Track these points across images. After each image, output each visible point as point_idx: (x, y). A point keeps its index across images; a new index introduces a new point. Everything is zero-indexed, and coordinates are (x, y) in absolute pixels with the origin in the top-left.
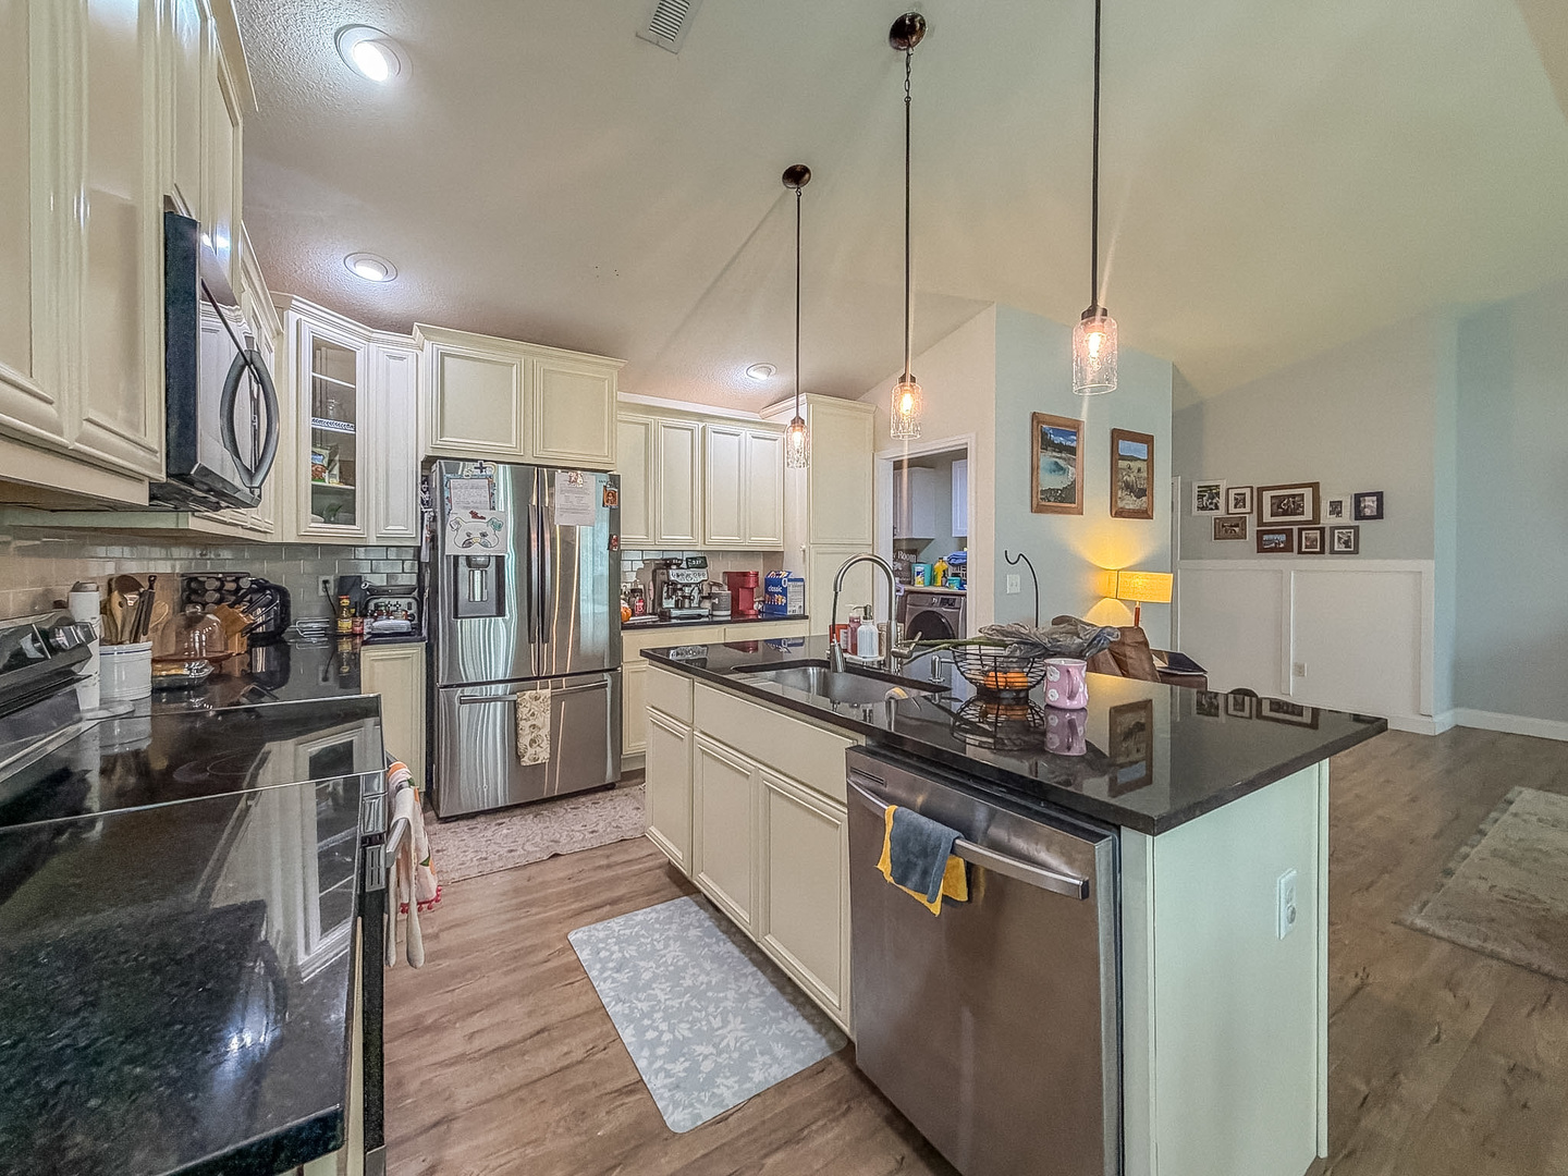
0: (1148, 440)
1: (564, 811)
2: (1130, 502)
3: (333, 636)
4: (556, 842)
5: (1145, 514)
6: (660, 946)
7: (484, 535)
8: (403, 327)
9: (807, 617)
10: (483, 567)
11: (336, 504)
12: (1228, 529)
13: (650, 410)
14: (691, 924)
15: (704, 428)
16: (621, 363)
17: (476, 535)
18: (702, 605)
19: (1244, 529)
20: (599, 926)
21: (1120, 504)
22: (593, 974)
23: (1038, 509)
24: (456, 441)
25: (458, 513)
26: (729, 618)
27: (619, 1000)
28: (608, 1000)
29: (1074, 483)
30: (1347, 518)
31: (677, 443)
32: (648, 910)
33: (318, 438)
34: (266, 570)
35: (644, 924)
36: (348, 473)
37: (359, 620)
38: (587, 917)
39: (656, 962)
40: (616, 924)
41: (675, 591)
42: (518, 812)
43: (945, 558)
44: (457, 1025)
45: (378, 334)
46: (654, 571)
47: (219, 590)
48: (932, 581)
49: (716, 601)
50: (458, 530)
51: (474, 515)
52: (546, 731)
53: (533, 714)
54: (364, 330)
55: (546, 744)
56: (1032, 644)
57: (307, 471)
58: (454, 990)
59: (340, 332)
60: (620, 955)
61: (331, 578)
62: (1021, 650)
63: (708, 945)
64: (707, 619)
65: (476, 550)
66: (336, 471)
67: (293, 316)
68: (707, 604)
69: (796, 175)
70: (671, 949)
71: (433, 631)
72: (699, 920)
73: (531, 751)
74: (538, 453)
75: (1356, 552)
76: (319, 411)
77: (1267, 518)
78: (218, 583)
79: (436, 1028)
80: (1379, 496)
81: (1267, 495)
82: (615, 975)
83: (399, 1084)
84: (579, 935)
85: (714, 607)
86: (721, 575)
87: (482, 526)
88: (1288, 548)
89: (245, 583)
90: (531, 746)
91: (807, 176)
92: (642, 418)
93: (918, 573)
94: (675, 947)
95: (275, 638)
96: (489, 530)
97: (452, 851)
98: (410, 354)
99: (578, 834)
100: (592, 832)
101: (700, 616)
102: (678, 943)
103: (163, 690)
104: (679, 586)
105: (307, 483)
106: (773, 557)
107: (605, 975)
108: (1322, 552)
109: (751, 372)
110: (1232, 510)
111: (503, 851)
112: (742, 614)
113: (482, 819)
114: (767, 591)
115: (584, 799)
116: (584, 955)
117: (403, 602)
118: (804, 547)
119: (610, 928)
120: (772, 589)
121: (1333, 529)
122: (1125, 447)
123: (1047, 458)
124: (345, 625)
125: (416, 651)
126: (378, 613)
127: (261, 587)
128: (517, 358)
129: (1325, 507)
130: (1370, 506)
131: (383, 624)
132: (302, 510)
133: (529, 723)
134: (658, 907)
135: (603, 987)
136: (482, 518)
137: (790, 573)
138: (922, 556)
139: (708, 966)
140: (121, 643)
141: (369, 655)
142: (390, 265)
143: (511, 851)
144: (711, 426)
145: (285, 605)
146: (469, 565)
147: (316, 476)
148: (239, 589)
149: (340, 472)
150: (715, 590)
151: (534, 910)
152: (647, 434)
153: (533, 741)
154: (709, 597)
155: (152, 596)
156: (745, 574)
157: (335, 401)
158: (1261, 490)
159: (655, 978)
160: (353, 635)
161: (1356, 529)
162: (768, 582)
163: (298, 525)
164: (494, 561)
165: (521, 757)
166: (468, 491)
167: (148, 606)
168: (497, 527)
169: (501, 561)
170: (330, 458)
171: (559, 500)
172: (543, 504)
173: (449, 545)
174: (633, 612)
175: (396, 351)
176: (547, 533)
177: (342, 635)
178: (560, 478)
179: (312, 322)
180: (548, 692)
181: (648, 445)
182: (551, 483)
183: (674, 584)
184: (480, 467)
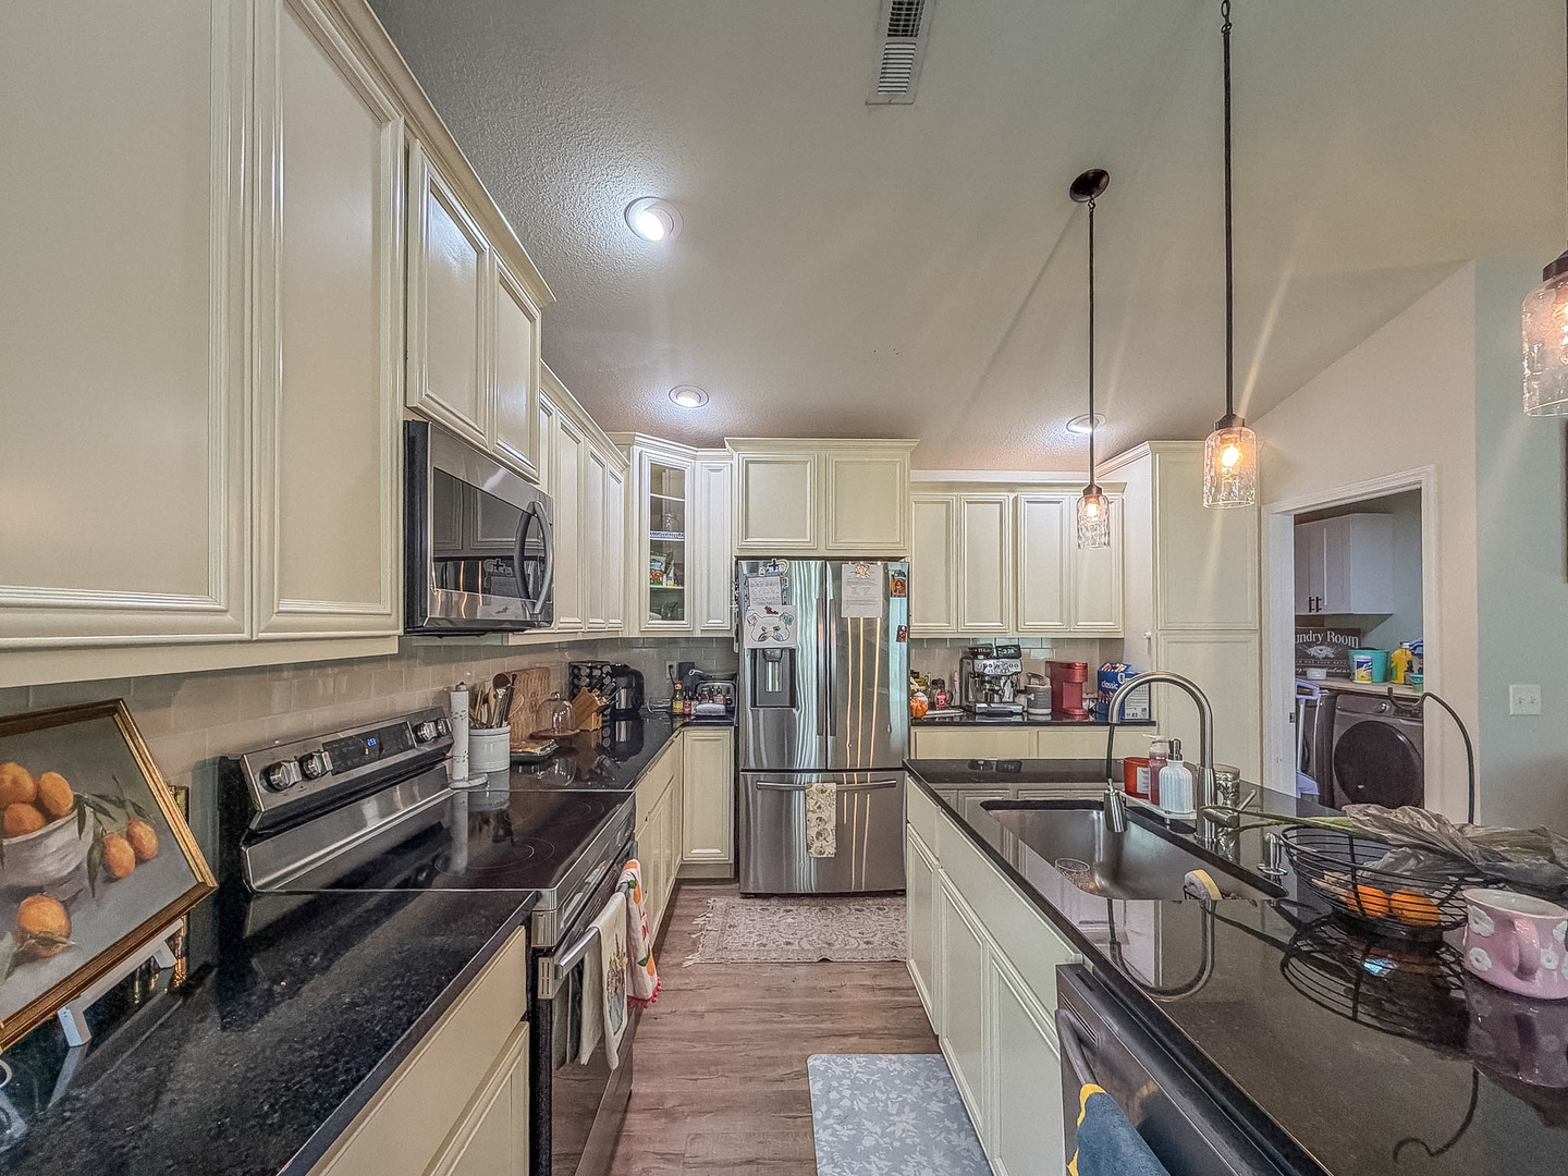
1: (848, 910)
4: (829, 944)
6: (893, 1109)
7: (777, 629)
8: (717, 443)
9: (1154, 724)
10: (777, 659)
11: (670, 603)
13: (951, 486)
14: (935, 1094)
15: (1016, 500)
16: (913, 443)
17: (770, 629)
18: (1017, 700)
20: (840, 1060)
22: (817, 1115)
24: (759, 542)
25: (755, 609)
26: (1049, 718)
27: (832, 1160)
28: (821, 1154)
31: (982, 521)
32: (893, 1057)
33: (656, 547)
35: (884, 1072)
36: (680, 577)
37: (688, 702)
38: (832, 1043)
39: (884, 1129)
40: (857, 1062)
41: (983, 682)
42: (806, 901)
43: (1406, 645)
44: (688, 1120)
45: (702, 452)
46: (961, 660)
47: (589, 676)
48: (1388, 675)
49: (1032, 697)
50: (754, 625)
51: (769, 611)
52: (831, 826)
53: (819, 807)
54: (689, 449)
55: (831, 839)
56: (1444, 854)
57: (646, 576)
58: (696, 1080)
59: (669, 455)
60: (849, 1103)
61: (675, 664)
62: (1419, 861)
63: (948, 1130)
64: (1018, 719)
65: (770, 643)
66: (669, 574)
67: (636, 449)
68: (1022, 699)
69: (1088, 185)
70: (904, 1118)
71: (739, 716)
72: (945, 1092)
73: (817, 844)
74: (831, 545)
76: (657, 525)
78: (588, 671)
79: (671, 1115)
82: (835, 1126)
83: (627, 1160)
84: (818, 1062)
85: (1030, 704)
86: (1043, 665)
87: (775, 620)
89: (606, 670)
90: (818, 839)
91: (1104, 180)
92: (940, 495)
93: (1360, 665)
94: (909, 1117)
95: (633, 715)
96: (782, 624)
97: (741, 928)
98: (725, 465)
99: (853, 941)
100: (867, 943)
101: (1012, 714)
102: (913, 1115)
103: (519, 763)
104: (987, 678)
105: (647, 586)
106: (1111, 645)
107: (827, 1122)
109: (1073, 427)
111: (781, 941)
112: (1067, 714)
113: (774, 902)
114: (1100, 688)
115: (870, 902)
116: (816, 1088)
117: (724, 686)
118: (1148, 634)
119: (848, 1066)
120: (1106, 685)
124: (679, 706)
125: (726, 734)
127: (619, 671)
128: (808, 454)
131: (706, 706)
132: (643, 612)
133: (816, 816)
134: (907, 1057)
135: (822, 1135)
136: (775, 613)
137: (1128, 666)
138: (1369, 640)
139: (938, 1159)
140: (491, 727)
142: (702, 393)
143: (788, 943)
144: (1024, 495)
145: (640, 687)
146: (764, 657)
147: (655, 579)
148: (603, 674)
149: (675, 575)
150: (1034, 683)
151: (787, 1017)
152: (948, 515)
153: (819, 834)
154: (1026, 691)
155: (513, 689)
156: (1070, 666)
157: (668, 515)
159: (877, 1148)
160: (683, 715)
162: (1102, 676)
163: (639, 622)
164: (786, 655)
165: (809, 847)
166: (763, 588)
167: (509, 698)
168: (789, 621)
169: (792, 652)
170: (668, 564)
171: (846, 593)
172: (830, 596)
173: (750, 641)
174: (932, 706)
175: (715, 465)
176: (833, 626)
177: (676, 715)
178: (847, 569)
179: (650, 451)
180: (833, 786)
181: (950, 524)
182: (837, 576)
183: (981, 675)
184: (774, 565)
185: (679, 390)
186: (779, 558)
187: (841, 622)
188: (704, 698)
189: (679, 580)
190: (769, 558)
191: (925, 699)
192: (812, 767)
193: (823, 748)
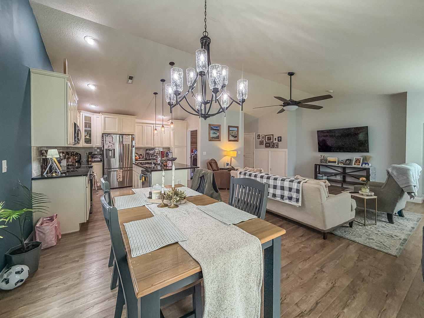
0: (237, 127)
2: (232, 139)
3: (88, 161)
5: (237, 141)
7: (111, 145)
8: (98, 113)
10: (111, 151)
11: (88, 141)
12: (261, 143)
13: (143, 123)
16: (136, 117)
19: (263, 143)
21: (230, 139)
23: (210, 140)
24: (108, 131)
25: (107, 142)
29: (219, 136)
30: (277, 141)
31: (148, 129)
33: (86, 131)
34: (77, 151)
36: (90, 136)
37: (92, 159)
45: (95, 114)
46: (145, 151)
47: (71, 154)
50: (107, 145)
51: (110, 142)
52: (122, 176)
54: (93, 113)
55: (121, 178)
59: (89, 114)
61: (87, 152)
65: (110, 148)
66: (88, 136)
67: (81, 113)
69: (155, 94)
71: (104, 160)
73: (119, 179)
74: (121, 132)
75: (278, 147)
76: (86, 127)
77: (267, 141)
80: (281, 137)
81: (267, 136)
87: (111, 144)
88: (269, 147)
89: (75, 153)
91: (157, 93)
92: (141, 125)
95: (79, 162)
96: (112, 145)
98: (100, 117)
108: (274, 147)
109: (162, 116)
110: (262, 139)
117: (99, 156)
118: (172, 147)
121: (275, 143)
122: (231, 129)
123: (212, 132)
124: (90, 159)
125: (101, 164)
126: (95, 158)
127: (77, 154)
128: (117, 117)
129: (274, 139)
130: (280, 139)
132: (84, 142)
133: (119, 175)
137: (170, 151)
141: (93, 164)
145: (80, 157)
146: (109, 150)
147: (85, 137)
148: (74, 154)
150: (157, 154)
152: (142, 127)
157: (88, 125)
158: (266, 135)
160: (91, 161)
161: (278, 143)
162: (167, 153)
163: (83, 144)
164: (113, 150)
165: (117, 180)
166: (108, 139)
168: (114, 144)
169: (114, 149)
170: (87, 134)
171: (124, 140)
172: (121, 140)
173: (106, 147)
174: (140, 158)
175: (98, 116)
176: (122, 145)
177: (89, 161)
178: (124, 136)
179: (85, 114)
180: (122, 170)
181: (143, 130)
182: (122, 137)
183: (148, 153)
184: (111, 135)
185: (92, 104)
186: (111, 134)
187: (123, 145)
190: (110, 134)
191: (138, 157)
192: (117, 167)
193: (120, 165)
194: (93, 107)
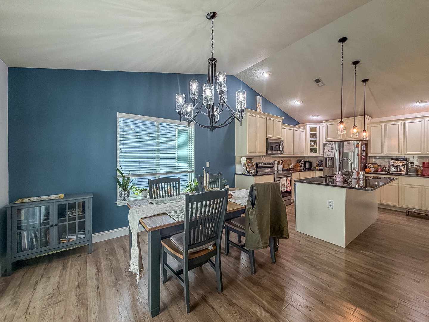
7: (330, 154)
13: (382, 122)
15: (404, 123)
17: (329, 154)
24: (330, 139)
25: (326, 151)
31: (392, 129)
33: (311, 141)
45: (321, 124)
50: (326, 153)
51: (329, 151)
54: (319, 123)
65: (329, 157)
67: (307, 126)
76: (311, 137)
87: (330, 153)
92: (379, 124)
96: (331, 153)
105: (309, 147)
124: (317, 168)
140: (280, 165)
144: (406, 122)
146: (328, 159)
147: (311, 146)
152: (381, 129)
157: (315, 135)
163: (308, 153)
166: (327, 147)
167: (282, 162)
168: (333, 153)
169: (333, 158)
171: (345, 147)
172: (341, 148)
173: (325, 156)
174: (377, 171)
175: (324, 125)
176: (342, 154)
179: (309, 126)
182: (343, 144)
184: (330, 143)
185: (314, 115)
188: (322, 166)
189: (317, 146)
194: (315, 118)
